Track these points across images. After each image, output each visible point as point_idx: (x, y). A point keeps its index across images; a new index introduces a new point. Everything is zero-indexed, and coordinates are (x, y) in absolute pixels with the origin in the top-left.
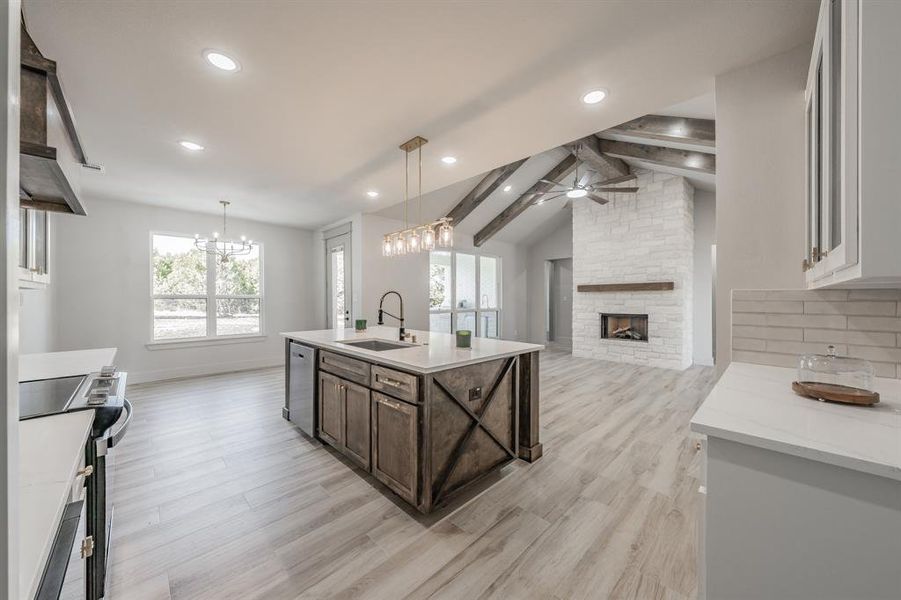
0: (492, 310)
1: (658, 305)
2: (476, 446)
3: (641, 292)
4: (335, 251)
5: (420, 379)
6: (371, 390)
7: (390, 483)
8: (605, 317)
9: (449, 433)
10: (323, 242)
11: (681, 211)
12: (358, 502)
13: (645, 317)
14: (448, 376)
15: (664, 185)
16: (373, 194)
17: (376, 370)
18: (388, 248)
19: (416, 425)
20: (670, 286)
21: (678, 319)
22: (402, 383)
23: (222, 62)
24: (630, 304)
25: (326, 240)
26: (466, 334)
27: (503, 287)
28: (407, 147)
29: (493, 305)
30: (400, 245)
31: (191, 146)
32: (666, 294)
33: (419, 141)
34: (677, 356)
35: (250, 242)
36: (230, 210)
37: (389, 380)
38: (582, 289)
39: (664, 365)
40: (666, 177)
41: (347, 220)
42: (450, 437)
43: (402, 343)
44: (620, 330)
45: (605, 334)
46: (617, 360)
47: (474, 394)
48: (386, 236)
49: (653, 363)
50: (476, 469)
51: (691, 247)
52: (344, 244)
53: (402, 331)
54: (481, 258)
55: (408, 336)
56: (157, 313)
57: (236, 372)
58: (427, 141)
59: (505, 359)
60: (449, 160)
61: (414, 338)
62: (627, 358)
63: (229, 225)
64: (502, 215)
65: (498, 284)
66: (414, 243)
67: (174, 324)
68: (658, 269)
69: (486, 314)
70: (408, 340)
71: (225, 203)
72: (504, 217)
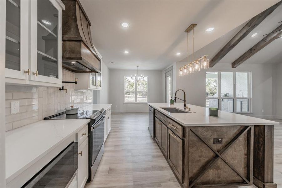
0: (245, 98)
2: (218, 168)
4: (168, 76)
5: (184, 128)
6: (168, 127)
7: (173, 166)
9: (200, 157)
10: (164, 74)
12: (161, 168)
14: (200, 129)
16: (178, 54)
17: (169, 120)
18: (181, 73)
19: (181, 148)
22: (176, 128)
23: (125, 25)
25: (165, 73)
26: (215, 110)
27: (253, 86)
28: (188, 31)
29: (246, 95)
30: (185, 71)
31: (126, 52)
33: (193, 26)
35: (144, 76)
36: (139, 68)
37: (173, 125)
41: (171, 66)
42: (201, 158)
43: (184, 110)
47: (217, 141)
48: (180, 68)
50: (217, 180)
52: (171, 74)
53: (185, 105)
54: (237, 73)
55: (187, 108)
56: (125, 95)
57: (141, 113)
58: (196, 25)
59: (241, 126)
60: (210, 30)
61: (189, 109)
63: (138, 72)
64: (251, 49)
65: (249, 86)
66: (191, 69)
67: (129, 99)
69: (241, 100)
70: (187, 110)
71: (138, 66)
72: (252, 51)
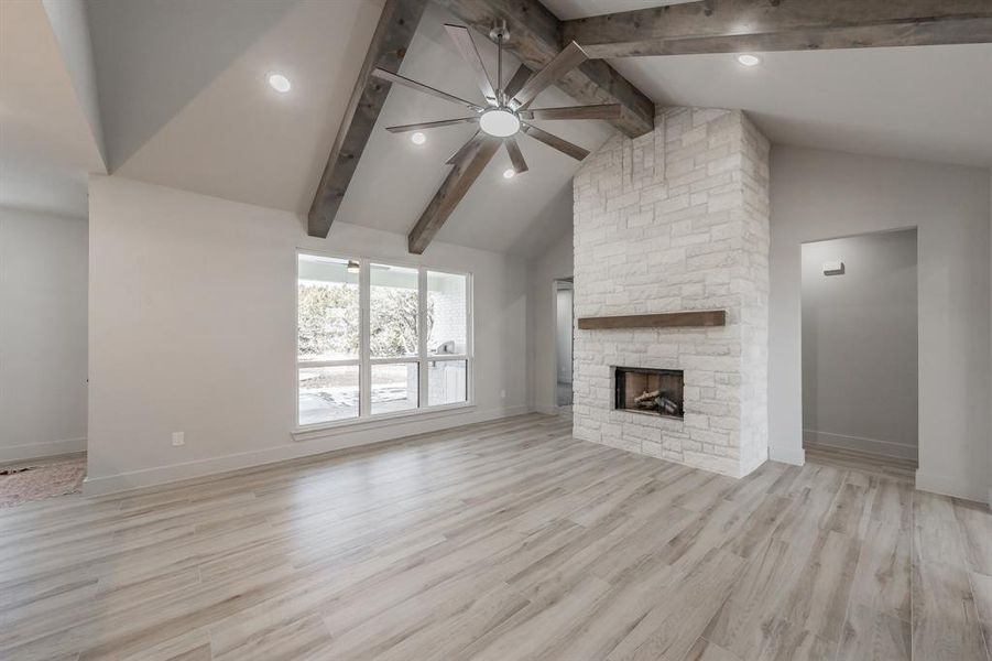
1: (698, 354)
3: (672, 330)
8: (620, 374)
11: (738, 176)
13: (680, 374)
15: (709, 131)
20: (718, 318)
21: (732, 381)
24: (654, 351)
32: (714, 333)
34: (730, 451)
38: (587, 324)
39: (710, 465)
40: (710, 116)
44: (645, 395)
45: (620, 403)
46: (636, 450)
49: (692, 460)
51: (764, 247)
62: (652, 448)
68: (697, 288)
